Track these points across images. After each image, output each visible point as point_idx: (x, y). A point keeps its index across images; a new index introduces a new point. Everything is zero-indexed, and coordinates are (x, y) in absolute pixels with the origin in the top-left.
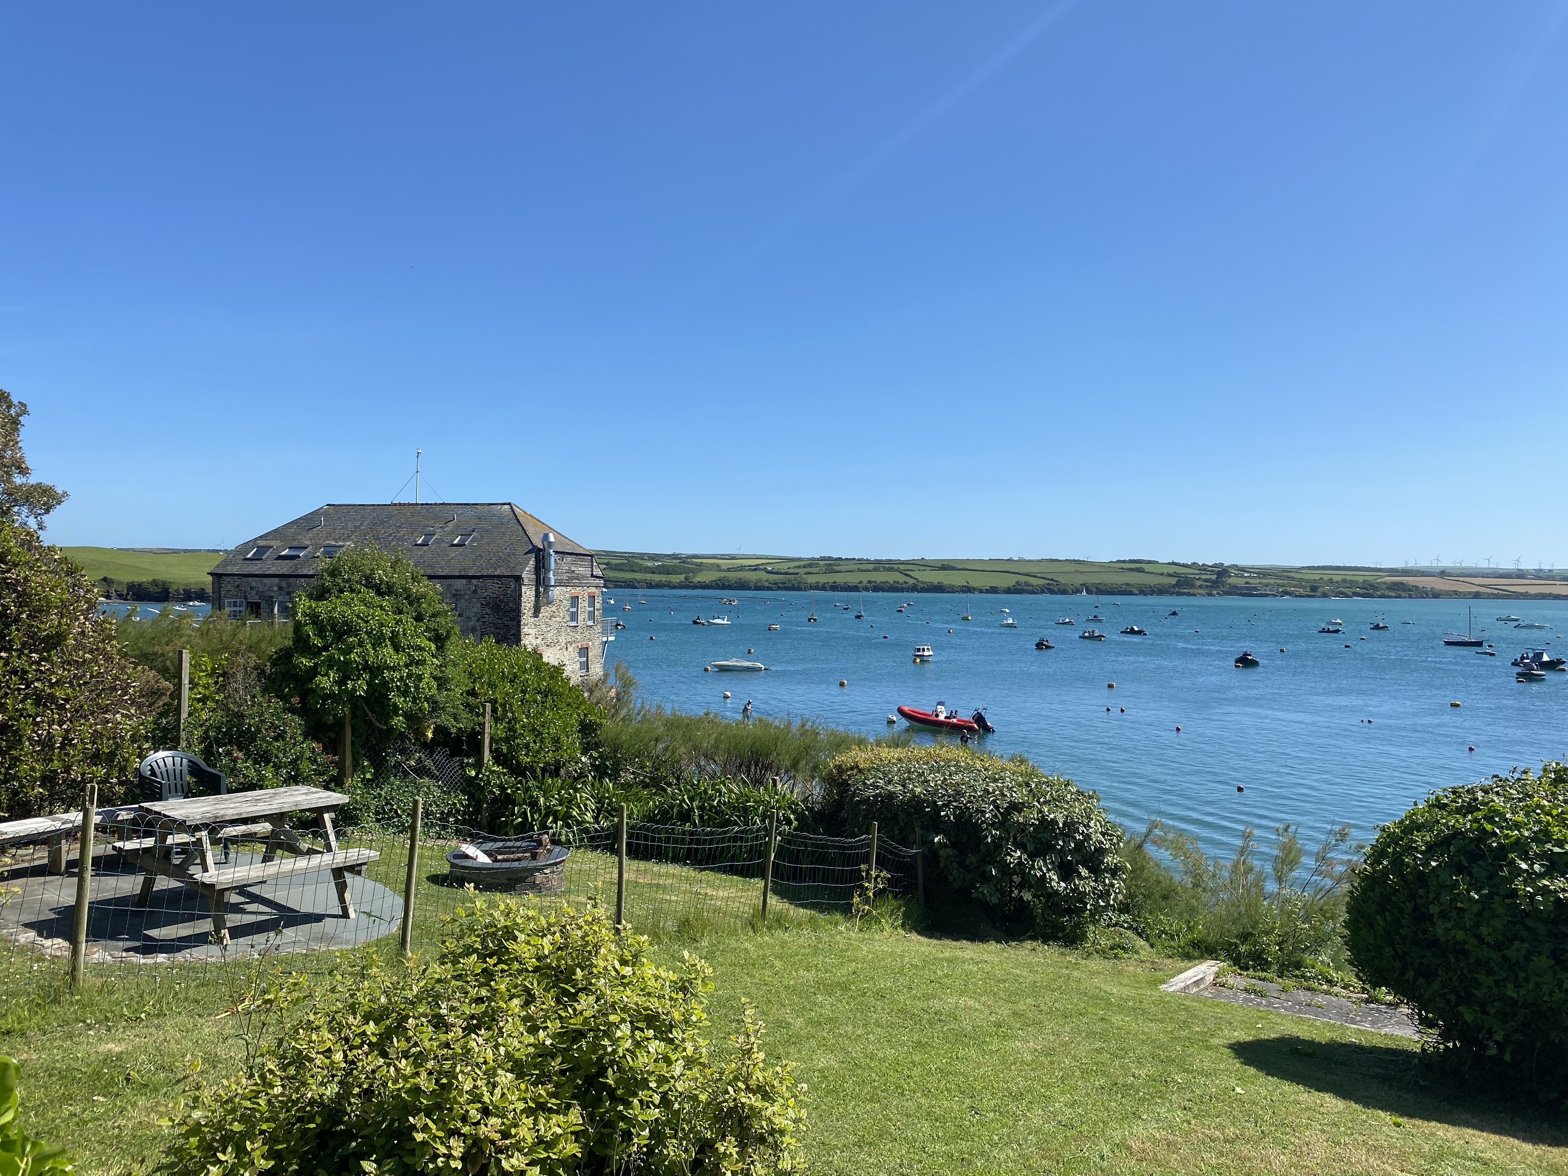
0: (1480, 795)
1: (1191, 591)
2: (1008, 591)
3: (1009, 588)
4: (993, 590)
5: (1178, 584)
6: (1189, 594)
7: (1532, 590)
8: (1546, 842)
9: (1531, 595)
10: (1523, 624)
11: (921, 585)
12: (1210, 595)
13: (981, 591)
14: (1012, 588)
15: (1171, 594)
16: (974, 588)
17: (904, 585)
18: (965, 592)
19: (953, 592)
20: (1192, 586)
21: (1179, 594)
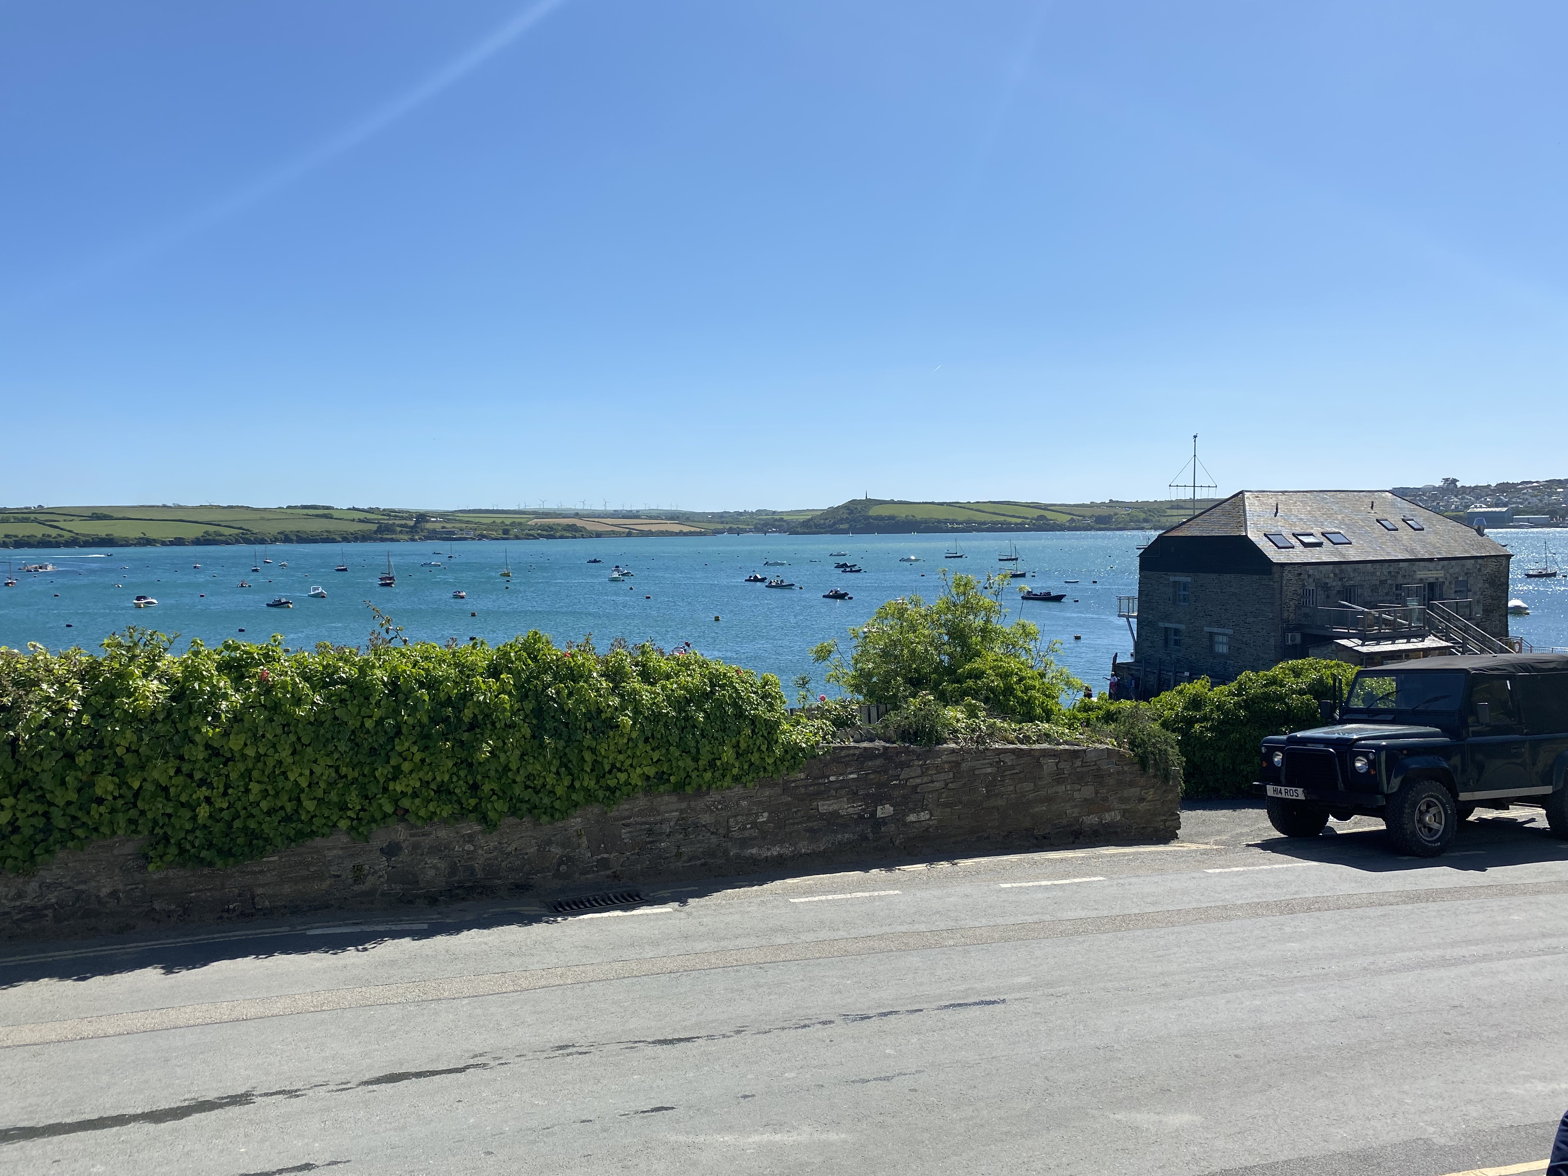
1: (394, 536)
2: (197, 542)
3: (198, 539)
4: (179, 542)
5: (379, 530)
6: (392, 540)
11: (83, 539)
12: (413, 540)
13: (164, 544)
14: (202, 539)
15: (375, 540)
16: (154, 540)
17: (59, 539)
18: (144, 545)
19: (128, 545)
20: (393, 532)
21: (383, 540)
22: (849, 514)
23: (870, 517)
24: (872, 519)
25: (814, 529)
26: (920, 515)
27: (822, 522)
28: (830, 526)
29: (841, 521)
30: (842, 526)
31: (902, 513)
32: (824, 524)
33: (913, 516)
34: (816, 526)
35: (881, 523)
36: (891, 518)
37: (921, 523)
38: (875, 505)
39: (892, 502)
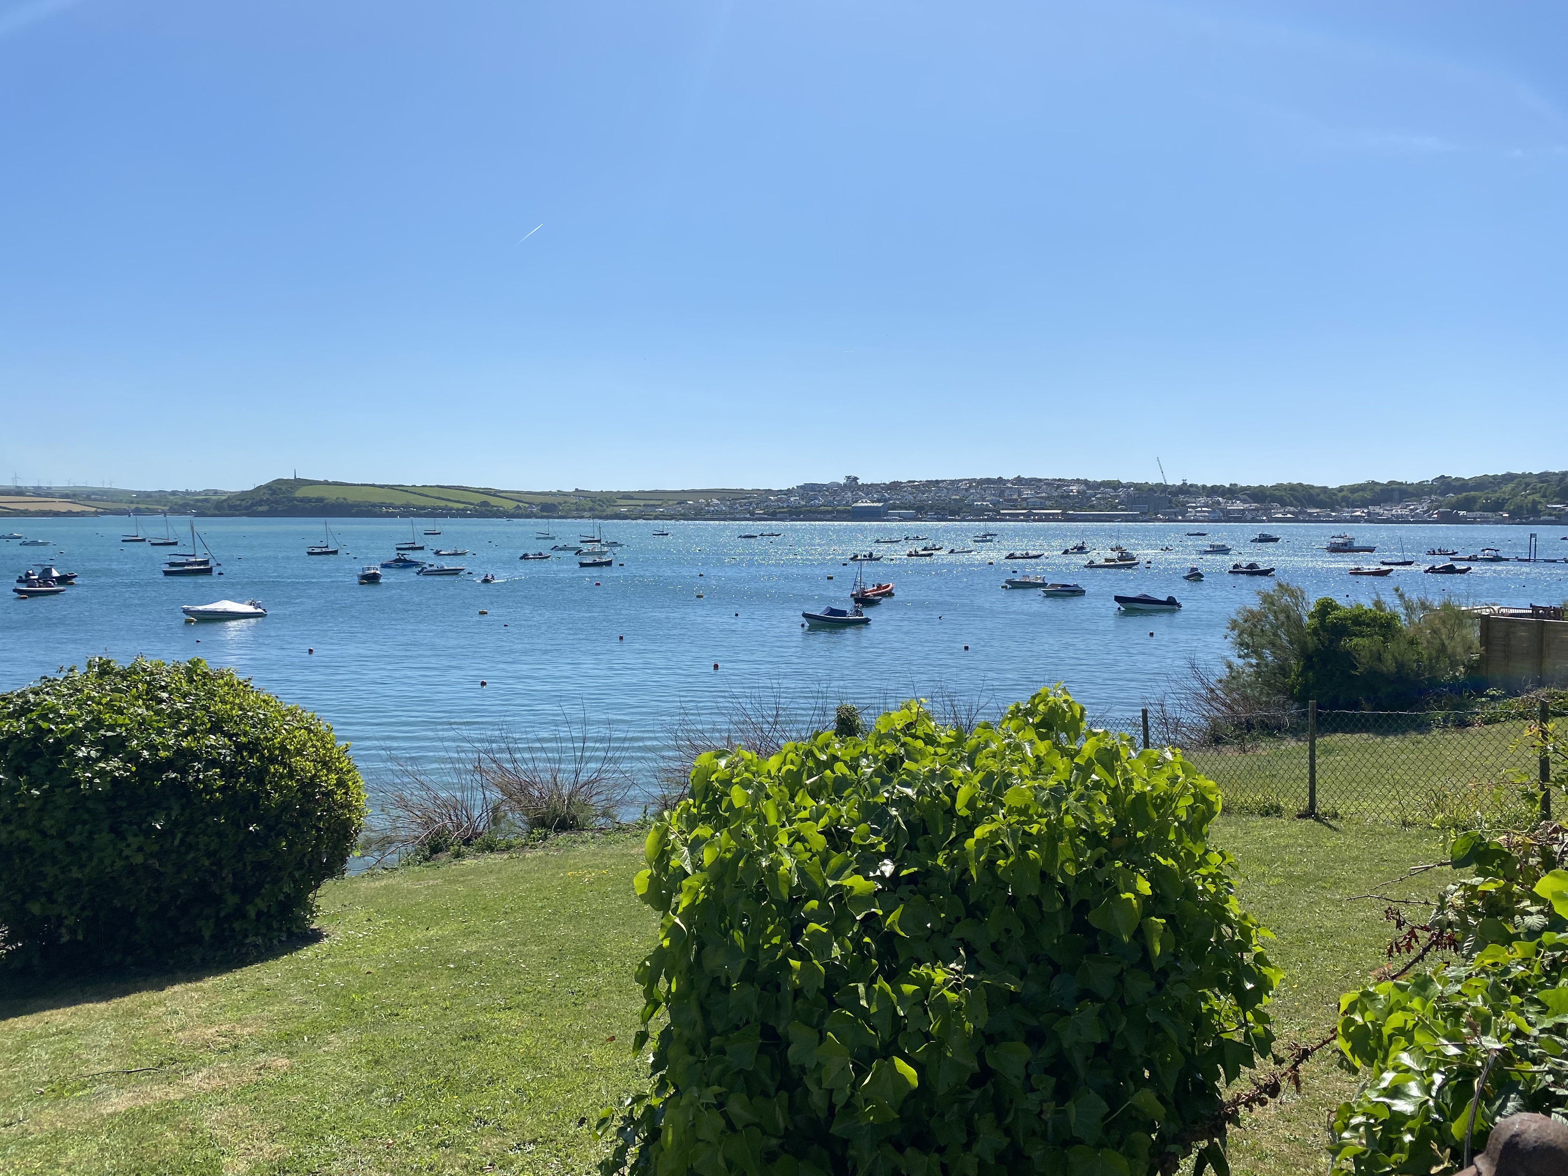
0: (31, 697)
7: (33, 507)
8: (99, 730)
9: (30, 512)
10: (28, 541)
22: (271, 495)
23: (295, 499)
24: (298, 501)
25: (227, 512)
26: (352, 497)
27: (238, 503)
28: (247, 508)
29: (261, 502)
30: (260, 509)
31: (332, 495)
32: (240, 505)
33: (345, 499)
34: (230, 507)
35: (307, 506)
36: (320, 500)
37: (352, 506)
38: (304, 485)
39: (326, 483)
